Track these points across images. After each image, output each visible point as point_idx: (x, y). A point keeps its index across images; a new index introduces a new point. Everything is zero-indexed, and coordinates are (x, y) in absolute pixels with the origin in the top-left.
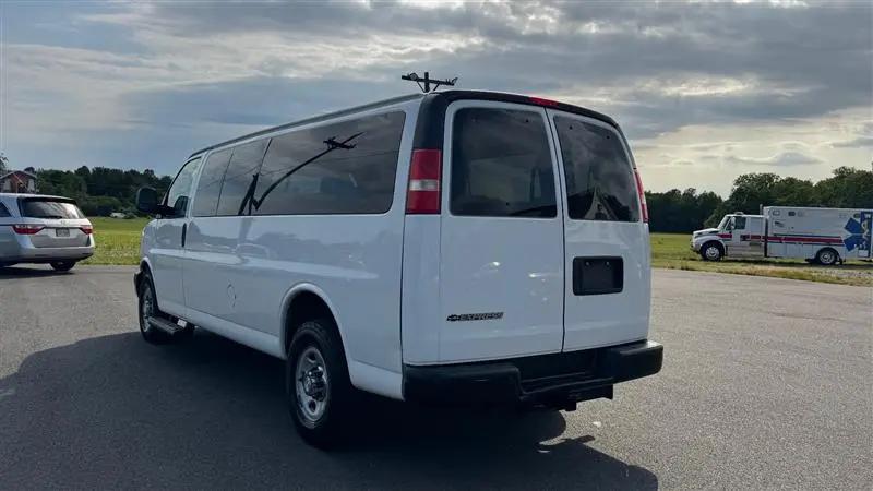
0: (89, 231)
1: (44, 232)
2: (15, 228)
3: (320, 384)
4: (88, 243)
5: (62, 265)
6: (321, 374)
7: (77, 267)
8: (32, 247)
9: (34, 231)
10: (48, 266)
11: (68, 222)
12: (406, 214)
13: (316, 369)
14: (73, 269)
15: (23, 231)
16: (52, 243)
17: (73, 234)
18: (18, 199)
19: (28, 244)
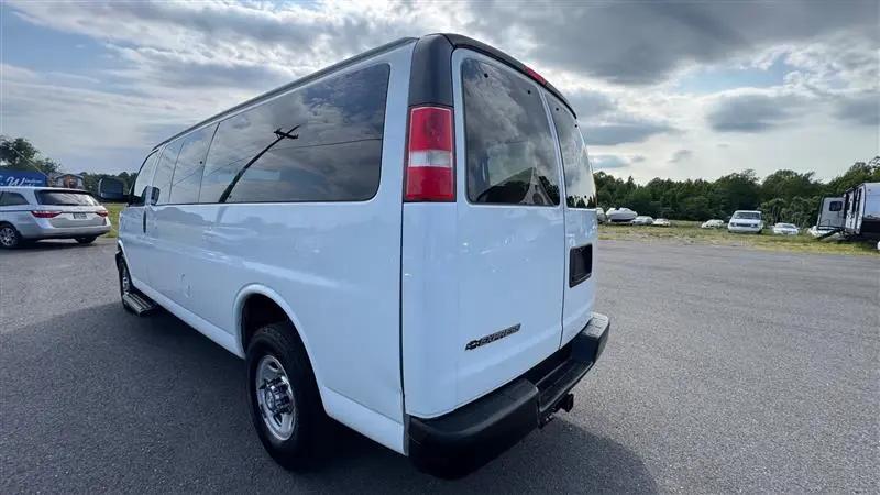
0: (106, 215)
1: (62, 216)
2: (32, 212)
3: (286, 400)
4: (105, 223)
5: (85, 240)
6: (284, 388)
7: (98, 240)
8: (51, 227)
9: (52, 215)
10: (73, 241)
11: (84, 209)
12: (404, 201)
13: (280, 380)
14: (95, 242)
15: (41, 215)
16: (70, 224)
17: (89, 217)
18: (36, 192)
19: (47, 225)
